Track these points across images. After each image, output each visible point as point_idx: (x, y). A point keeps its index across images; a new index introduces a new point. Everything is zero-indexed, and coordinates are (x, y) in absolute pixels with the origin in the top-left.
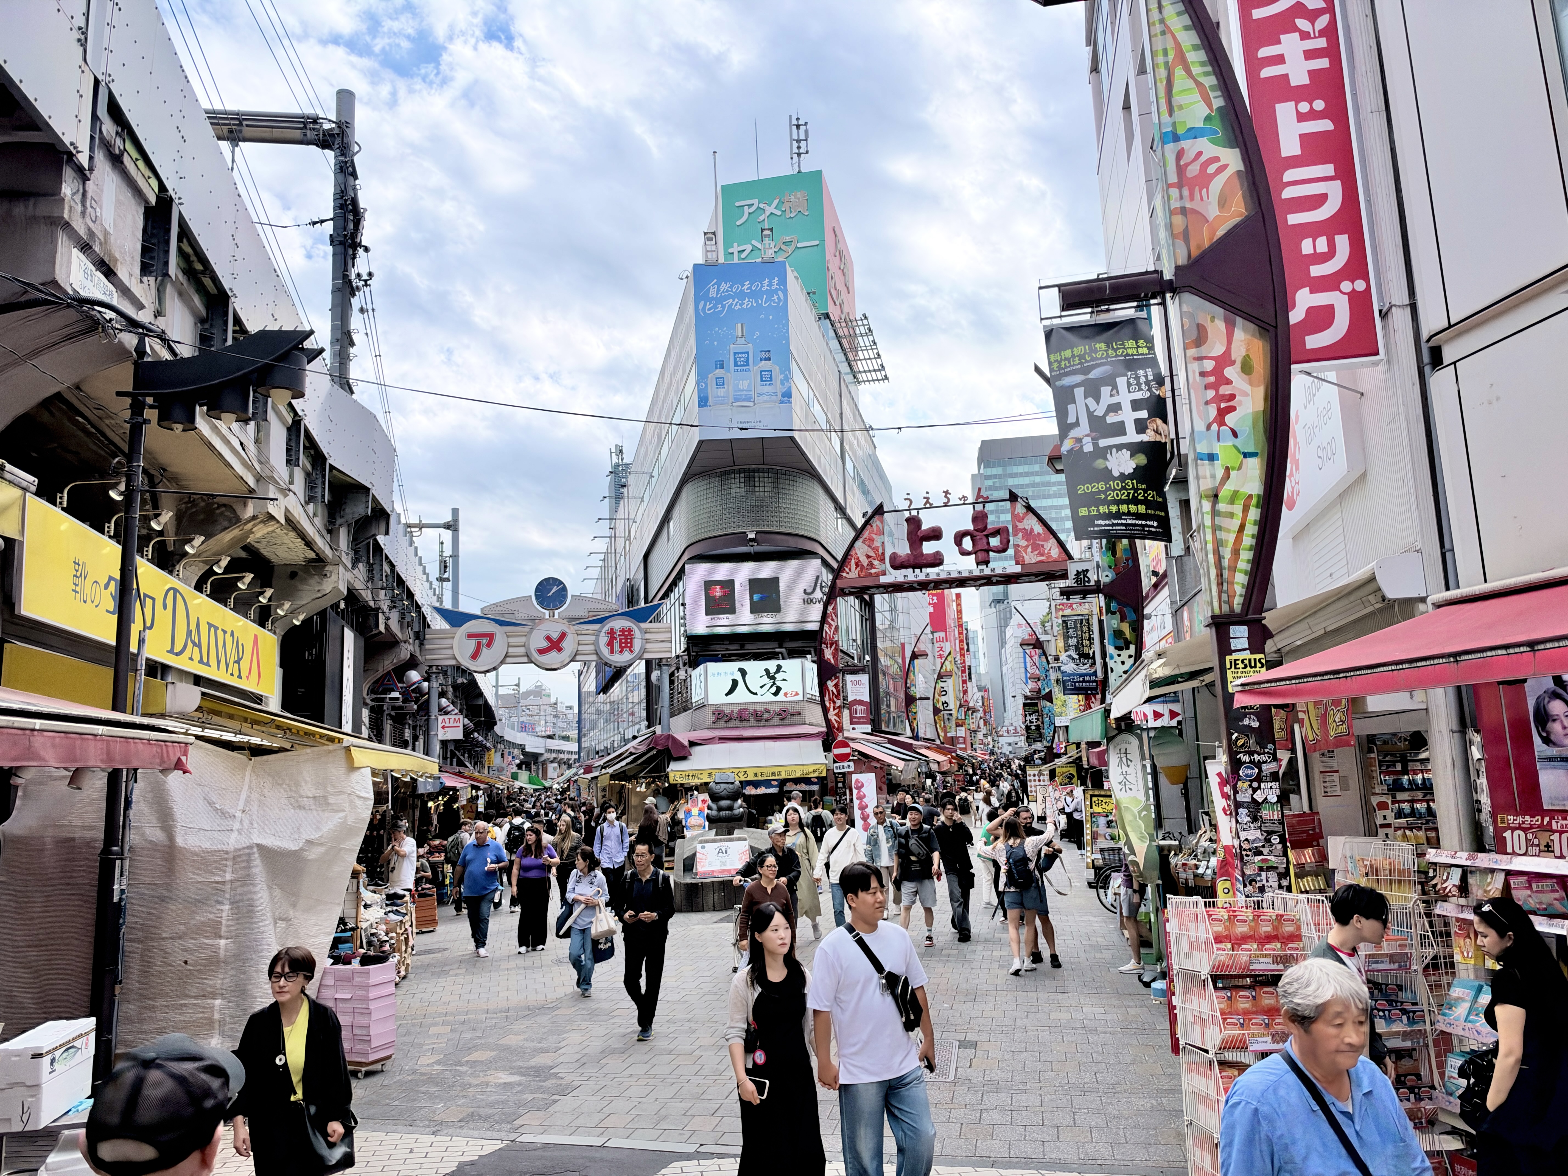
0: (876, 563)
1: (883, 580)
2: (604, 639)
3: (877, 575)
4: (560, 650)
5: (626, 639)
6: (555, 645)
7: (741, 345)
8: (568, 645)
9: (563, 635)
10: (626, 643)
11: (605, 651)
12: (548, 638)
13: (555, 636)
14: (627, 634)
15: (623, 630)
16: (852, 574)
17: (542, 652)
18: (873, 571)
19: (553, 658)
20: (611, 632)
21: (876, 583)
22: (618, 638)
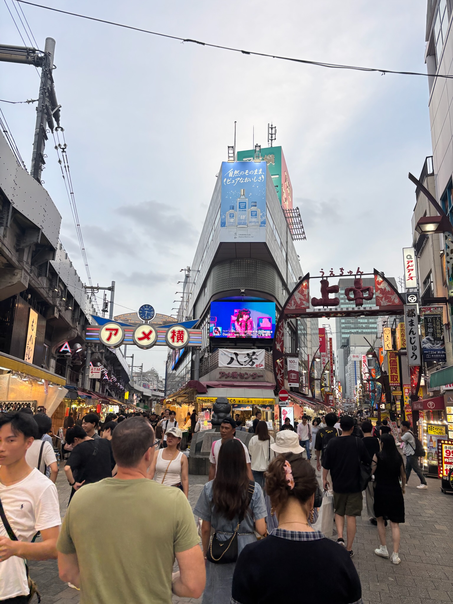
0: (304, 302)
1: (308, 311)
2: (170, 335)
3: (305, 309)
4: (149, 339)
5: (180, 335)
6: (146, 336)
7: (243, 199)
8: (153, 336)
9: (151, 332)
10: (180, 337)
11: (170, 341)
12: (144, 333)
13: (147, 332)
14: (181, 333)
15: (179, 331)
16: (292, 307)
17: (140, 339)
18: (303, 306)
19: (145, 342)
20: (174, 332)
21: (304, 312)
22: (177, 335)
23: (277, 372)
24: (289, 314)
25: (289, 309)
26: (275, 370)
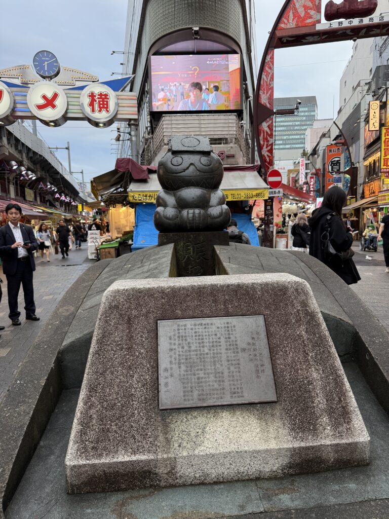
0: (312, 12)
1: (319, 27)
2: (87, 101)
3: (314, 25)
4: (54, 106)
5: (103, 101)
6: (50, 103)
8: (60, 103)
9: (55, 96)
10: (103, 104)
11: (88, 110)
12: (44, 97)
13: (50, 95)
14: (104, 98)
15: (101, 95)
16: (290, 25)
17: (40, 107)
18: (309, 21)
19: (49, 114)
20: (92, 96)
21: (312, 31)
24: (285, 37)
25: (284, 29)
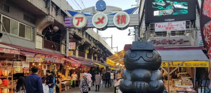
2: (116, 19)
22: (121, 19)
23: (204, 35)
26: (203, 33)
